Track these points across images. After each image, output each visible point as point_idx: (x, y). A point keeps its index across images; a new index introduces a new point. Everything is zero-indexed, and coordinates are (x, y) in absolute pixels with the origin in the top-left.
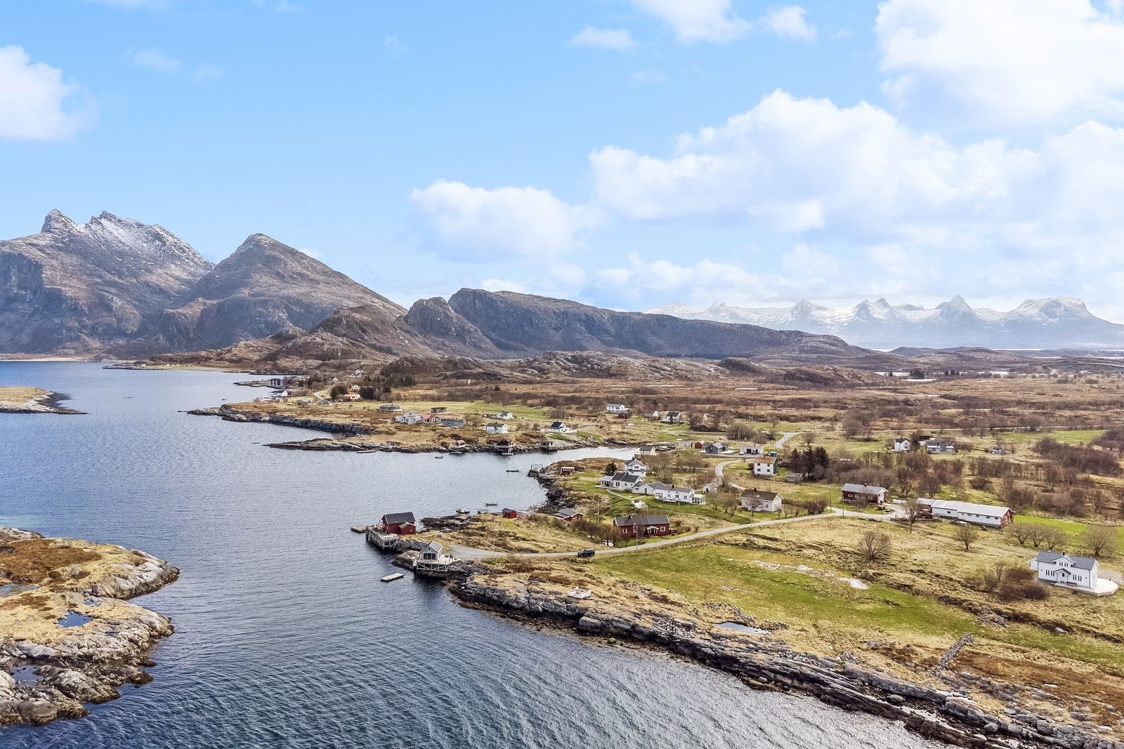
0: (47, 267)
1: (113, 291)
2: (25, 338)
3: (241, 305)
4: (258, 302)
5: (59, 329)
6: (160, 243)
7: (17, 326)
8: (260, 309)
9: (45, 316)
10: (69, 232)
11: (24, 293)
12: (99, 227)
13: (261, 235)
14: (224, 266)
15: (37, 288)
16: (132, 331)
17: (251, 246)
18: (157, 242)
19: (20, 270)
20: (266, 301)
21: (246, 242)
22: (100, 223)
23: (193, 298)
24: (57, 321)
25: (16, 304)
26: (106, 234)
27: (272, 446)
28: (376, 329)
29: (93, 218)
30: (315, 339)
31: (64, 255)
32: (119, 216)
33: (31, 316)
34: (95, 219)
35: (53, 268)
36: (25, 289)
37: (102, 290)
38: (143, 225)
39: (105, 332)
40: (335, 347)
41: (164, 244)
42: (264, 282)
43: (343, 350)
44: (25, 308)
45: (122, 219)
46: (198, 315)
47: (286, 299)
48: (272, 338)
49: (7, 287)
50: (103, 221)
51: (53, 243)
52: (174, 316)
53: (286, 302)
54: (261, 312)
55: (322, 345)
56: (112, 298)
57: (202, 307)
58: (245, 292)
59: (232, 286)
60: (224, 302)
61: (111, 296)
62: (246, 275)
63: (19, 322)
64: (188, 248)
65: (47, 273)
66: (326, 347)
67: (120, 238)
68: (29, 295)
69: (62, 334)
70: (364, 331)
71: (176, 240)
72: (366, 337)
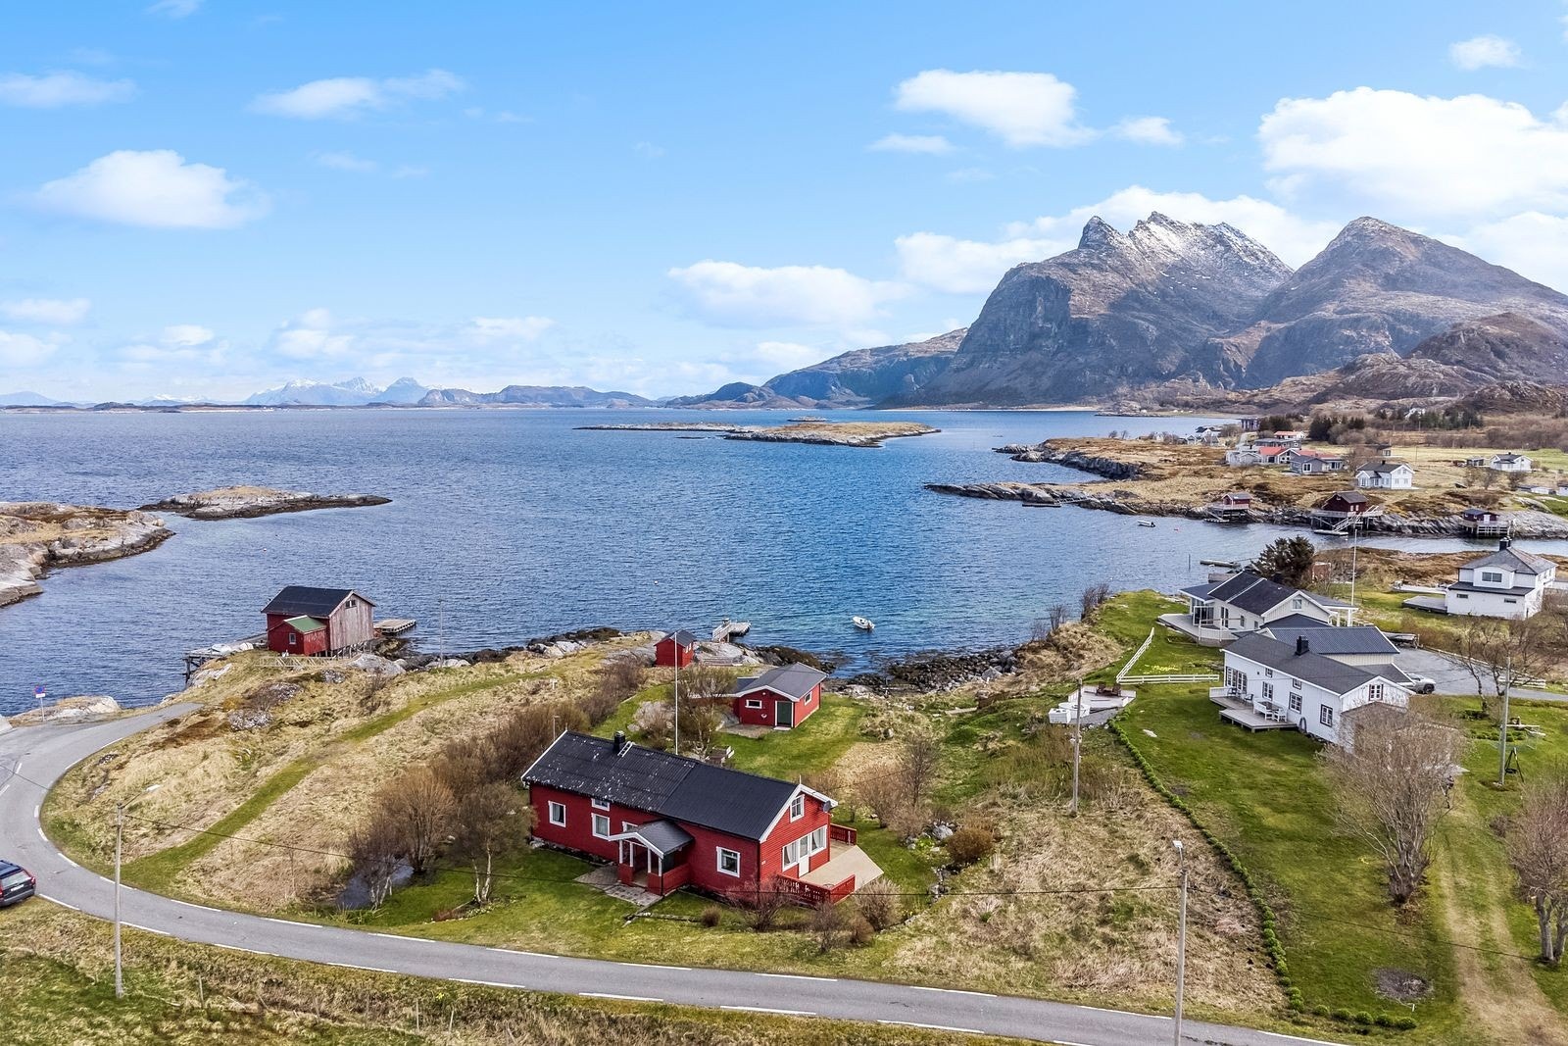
0: (1076, 291)
1: (1151, 317)
2: (1046, 382)
3: (1323, 327)
4: (1346, 320)
5: (1082, 370)
6: (1223, 248)
7: (1039, 369)
8: (1347, 333)
9: (1069, 354)
10: (1108, 244)
11: (1049, 326)
12: (1146, 233)
13: (1367, 218)
14: (1307, 272)
15: (1063, 319)
16: (1169, 371)
17: (1349, 238)
18: (1219, 248)
19: (1046, 298)
20: (1358, 320)
21: (1342, 233)
22: (1148, 229)
23: (1253, 322)
24: (1081, 360)
25: (1040, 340)
26: (1153, 243)
27: (933, 488)
28: (1528, 352)
29: (1140, 222)
30: (1395, 368)
31: (1098, 275)
32: (1172, 217)
33: (1055, 354)
34: (1142, 223)
35: (1083, 292)
36: (1050, 321)
37: (1137, 317)
38: (1202, 226)
39: (1136, 374)
40: (1428, 381)
41: (1228, 248)
42: (1365, 294)
43: (1442, 384)
44: (1048, 344)
45: (1174, 220)
46: (1256, 346)
47: (1392, 315)
48: (1338, 371)
49: (1032, 320)
50: (1153, 226)
51: (1087, 260)
52: (1222, 347)
53: (1391, 319)
54: (1348, 337)
55: (1406, 377)
56: (1148, 327)
57: (1264, 334)
58: (1328, 311)
59: (1313, 301)
60: (1296, 324)
61: (1147, 324)
62: (1336, 283)
63: (1041, 363)
64: (1264, 253)
65: (1076, 299)
66: (1412, 380)
67: (1171, 246)
68: (1055, 329)
69: (1085, 376)
70: (1499, 355)
71: (1247, 243)
72: (1502, 365)
